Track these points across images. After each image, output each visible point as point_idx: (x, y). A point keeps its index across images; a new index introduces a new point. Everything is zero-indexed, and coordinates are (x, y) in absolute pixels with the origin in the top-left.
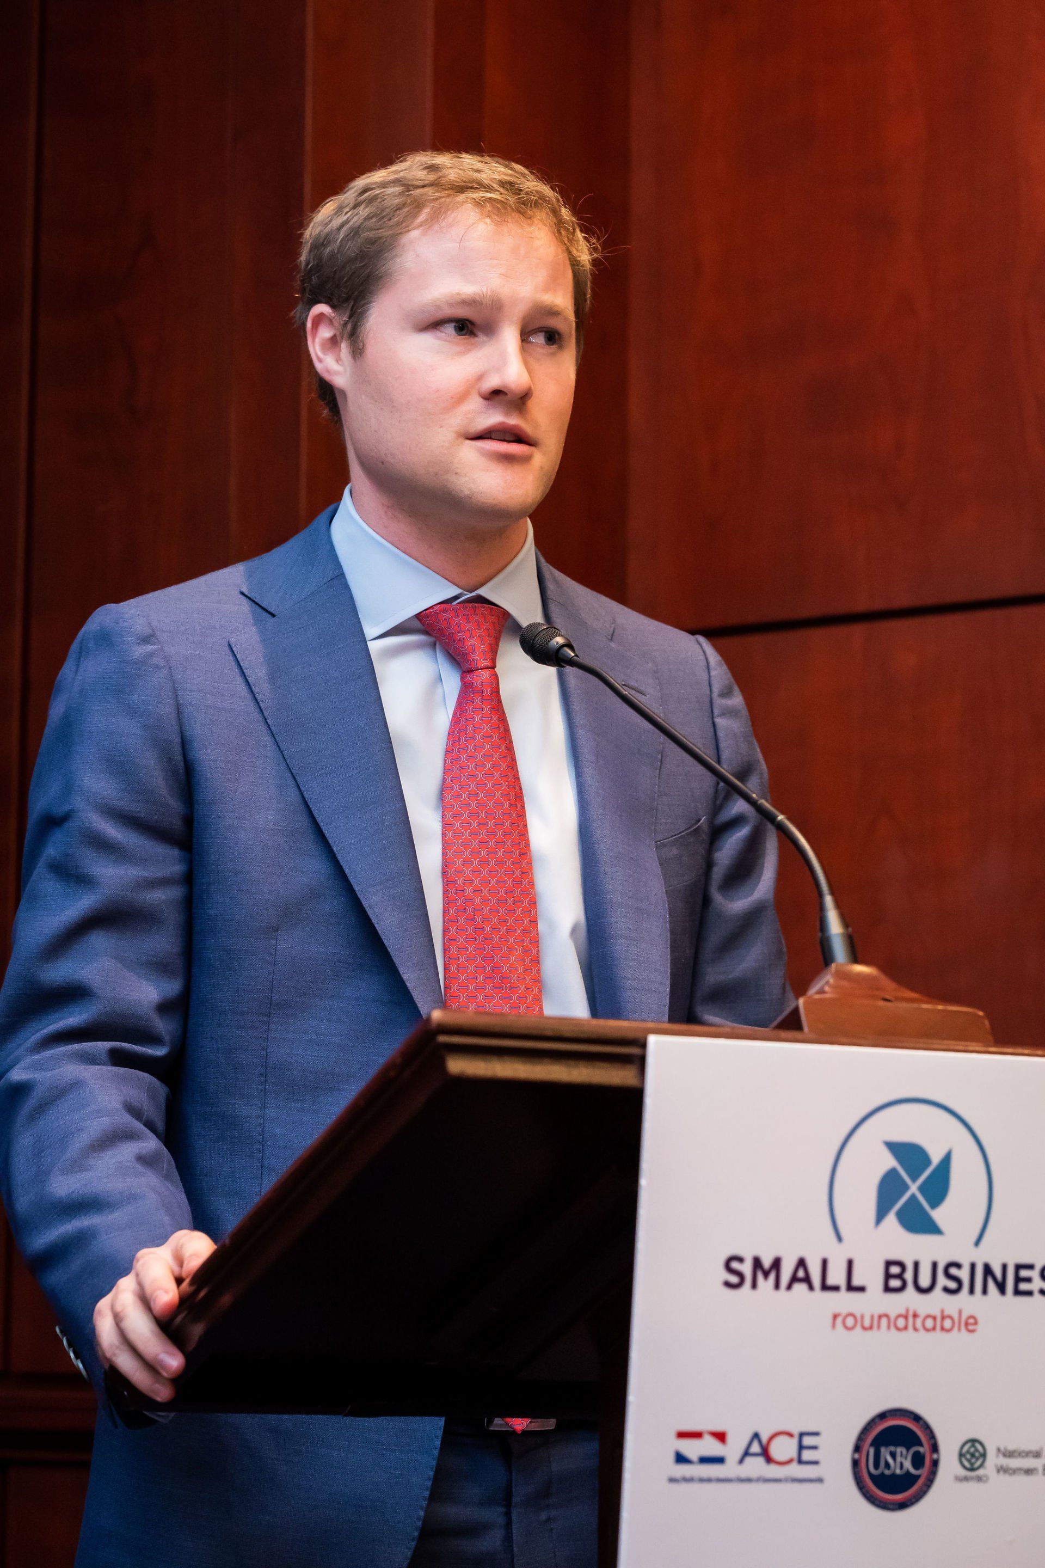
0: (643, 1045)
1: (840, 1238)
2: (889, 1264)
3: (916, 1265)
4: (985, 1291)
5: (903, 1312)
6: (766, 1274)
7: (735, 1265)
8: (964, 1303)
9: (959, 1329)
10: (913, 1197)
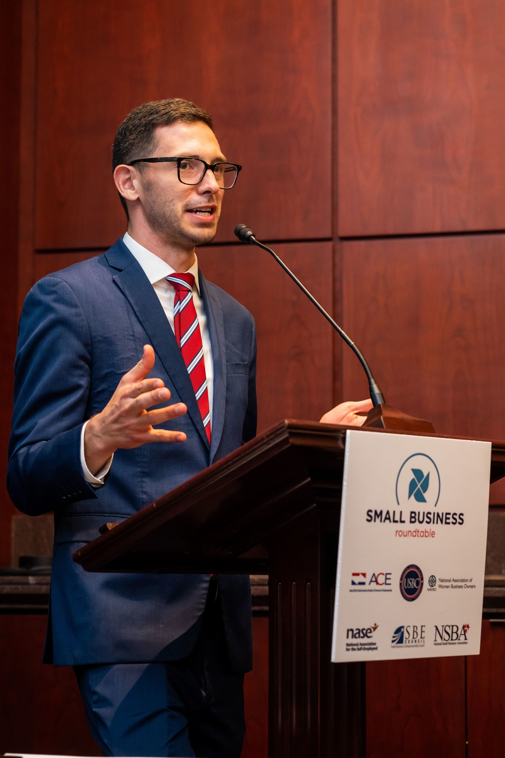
0: (345, 433)
1: (398, 504)
2: (412, 513)
3: (419, 513)
4: (437, 523)
5: (415, 530)
6: (378, 517)
7: (370, 513)
8: (432, 527)
9: (430, 536)
10: (419, 489)
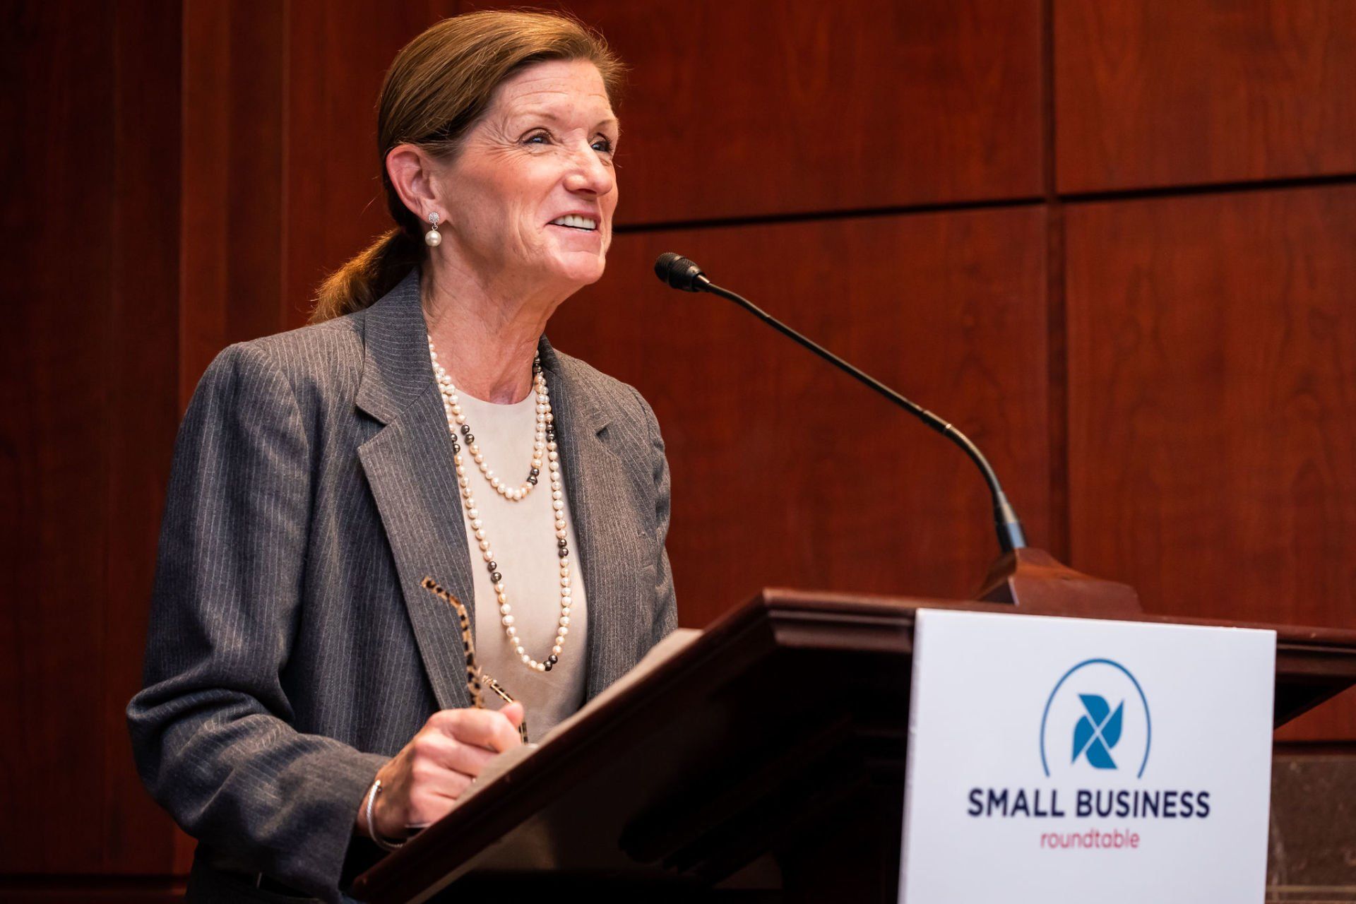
0: (914, 618)
1: (1047, 773)
2: (1081, 793)
3: (1099, 794)
5: (1089, 832)
6: (997, 803)
7: (977, 797)
8: (1130, 824)
9: (1126, 845)
10: (1097, 740)
